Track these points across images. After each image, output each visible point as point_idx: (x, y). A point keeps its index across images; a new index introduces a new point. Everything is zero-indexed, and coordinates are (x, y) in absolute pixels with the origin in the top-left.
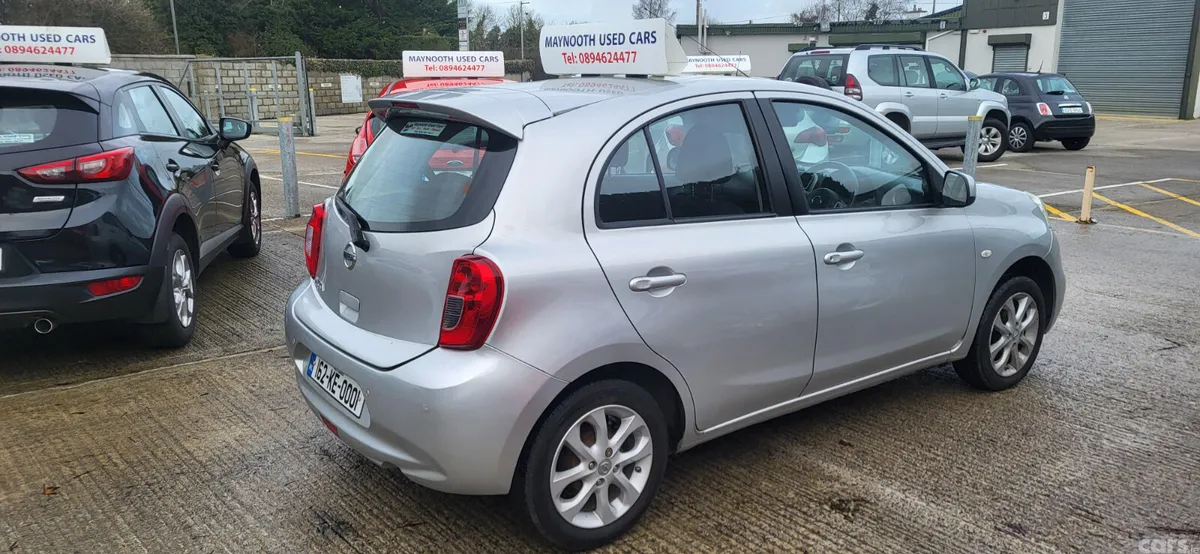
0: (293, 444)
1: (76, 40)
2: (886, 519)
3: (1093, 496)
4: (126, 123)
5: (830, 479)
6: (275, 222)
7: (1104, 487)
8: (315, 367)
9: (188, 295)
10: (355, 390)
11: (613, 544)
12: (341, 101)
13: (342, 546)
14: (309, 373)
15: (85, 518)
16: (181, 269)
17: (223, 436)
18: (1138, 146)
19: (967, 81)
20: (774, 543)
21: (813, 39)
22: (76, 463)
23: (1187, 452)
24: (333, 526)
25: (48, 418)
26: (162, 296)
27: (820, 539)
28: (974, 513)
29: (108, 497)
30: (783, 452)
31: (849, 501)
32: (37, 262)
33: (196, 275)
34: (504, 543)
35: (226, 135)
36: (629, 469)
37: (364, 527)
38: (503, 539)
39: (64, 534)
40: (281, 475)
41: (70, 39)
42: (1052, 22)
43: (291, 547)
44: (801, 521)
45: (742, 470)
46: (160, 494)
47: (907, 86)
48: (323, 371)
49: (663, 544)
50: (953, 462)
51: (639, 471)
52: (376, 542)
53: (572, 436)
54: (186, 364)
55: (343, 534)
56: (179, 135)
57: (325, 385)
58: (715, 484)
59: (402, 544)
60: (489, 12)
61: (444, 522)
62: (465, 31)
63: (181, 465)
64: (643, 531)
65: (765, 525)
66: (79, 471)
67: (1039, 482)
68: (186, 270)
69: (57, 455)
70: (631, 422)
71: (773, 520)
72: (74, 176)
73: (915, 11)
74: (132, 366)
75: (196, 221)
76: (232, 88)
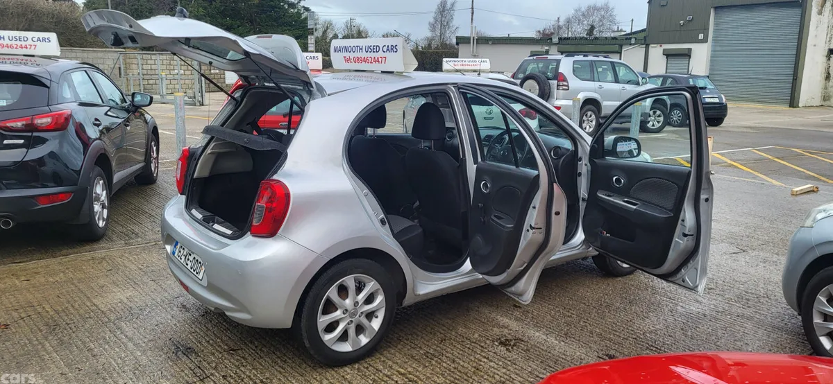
0: (163, 301)
1: (38, 40)
2: (532, 350)
3: (663, 339)
4: (67, 94)
5: (503, 327)
6: (170, 162)
7: (672, 334)
8: (177, 250)
9: (103, 208)
10: (200, 263)
11: (359, 363)
12: (225, 83)
13: (187, 362)
14: (174, 253)
15: (25, 343)
16: (100, 189)
17: (118, 296)
18: (757, 125)
19: (640, 79)
20: (459, 363)
21: (547, 48)
22: (22, 310)
23: (729, 314)
24: (182, 350)
25: (6, 283)
26: (85, 206)
27: (488, 361)
28: (587, 348)
29: (41, 331)
30: (477, 311)
31: (511, 340)
32: (4, 182)
33: (110, 194)
34: (290, 361)
35: (135, 104)
36: (370, 315)
37: (203, 351)
38: (290, 359)
39: (10, 353)
40: (154, 320)
41: (34, 39)
42: (705, 40)
43: (155, 362)
44: (479, 352)
45: (448, 321)
46: (75, 330)
47: (599, 81)
48: (182, 251)
49: (390, 363)
50: (582, 318)
51: (377, 317)
52: (209, 360)
53: (332, 293)
54: (100, 251)
55: (189, 355)
56: (103, 102)
57: (182, 261)
58: (430, 329)
59: (225, 361)
60: (331, 24)
61: (254, 348)
62: (312, 37)
63: (90, 313)
64: (379, 356)
65: (455, 353)
66: (23, 315)
67: (632, 331)
68: (103, 191)
69: (10, 306)
70: (371, 285)
71: (461, 350)
72: (31, 127)
73: (618, 31)
74: (64, 252)
75: (111, 159)
76: (149, 72)
